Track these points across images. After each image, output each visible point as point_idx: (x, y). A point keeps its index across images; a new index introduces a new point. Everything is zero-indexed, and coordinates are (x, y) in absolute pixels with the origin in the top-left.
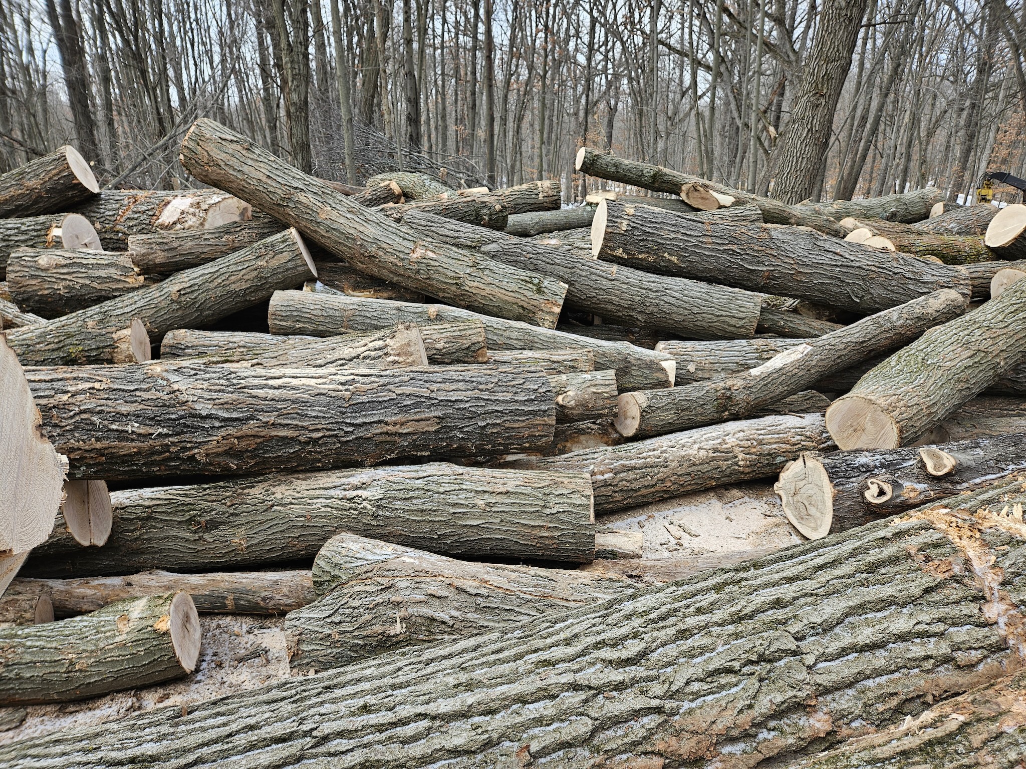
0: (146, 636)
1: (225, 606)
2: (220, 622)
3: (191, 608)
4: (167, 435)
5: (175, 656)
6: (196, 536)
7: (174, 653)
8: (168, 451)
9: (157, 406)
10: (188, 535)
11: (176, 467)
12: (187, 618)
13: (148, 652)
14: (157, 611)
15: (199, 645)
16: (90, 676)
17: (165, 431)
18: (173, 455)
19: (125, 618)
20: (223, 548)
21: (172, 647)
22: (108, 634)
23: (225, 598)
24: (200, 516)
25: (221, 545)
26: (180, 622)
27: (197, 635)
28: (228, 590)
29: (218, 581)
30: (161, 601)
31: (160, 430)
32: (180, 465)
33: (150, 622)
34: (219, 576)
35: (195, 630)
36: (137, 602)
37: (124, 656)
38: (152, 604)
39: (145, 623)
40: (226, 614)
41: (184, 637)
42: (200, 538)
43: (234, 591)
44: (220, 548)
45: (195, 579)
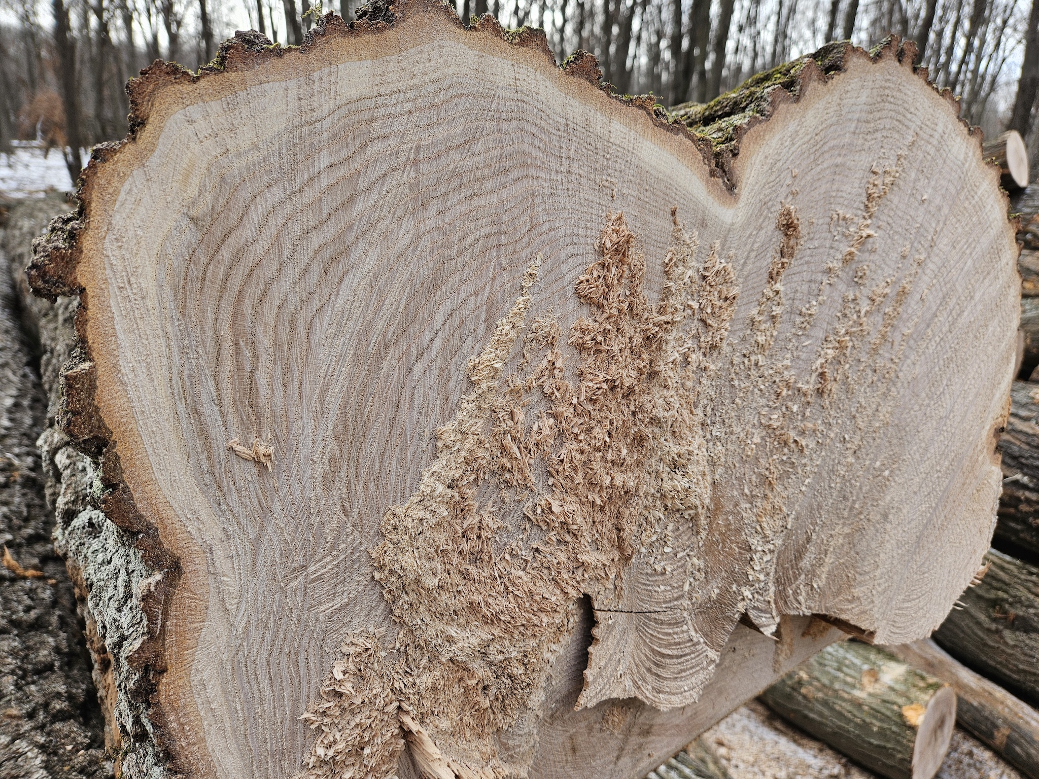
0: (888, 713)
1: (991, 736)
2: (975, 751)
3: (950, 713)
4: (1025, 487)
5: (910, 762)
6: (994, 626)
7: (911, 758)
8: (1016, 507)
9: (1028, 444)
10: (982, 617)
11: (1016, 532)
12: (941, 723)
13: (882, 733)
14: (914, 693)
15: (939, 763)
16: (812, 710)
17: (1026, 479)
18: (1019, 515)
19: (874, 675)
20: (1022, 662)
21: (912, 750)
22: (849, 679)
23: (996, 727)
24: (1011, 604)
25: (1022, 658)
26: (932, 723)
27: (943, 749)
28: (1005, 721)
29: (996, 699)
30: (922, 684)
31: (1018, 476)
32: (1022, 531)
33: (901, 701)
34: (1000, 693)
35: (943, 742)
36: (893, 664)
37: (855, 716)
38: (911, 680)
39: (893, 697)
40: (988, 747)
41: (929, 744)
42: (997, 631)
43: (1014, 727)
44: (1017, 659)
45: (967, 676)
